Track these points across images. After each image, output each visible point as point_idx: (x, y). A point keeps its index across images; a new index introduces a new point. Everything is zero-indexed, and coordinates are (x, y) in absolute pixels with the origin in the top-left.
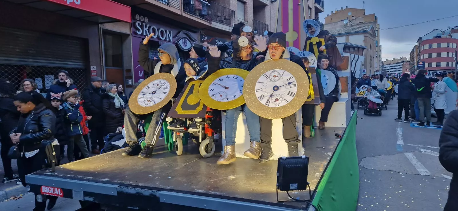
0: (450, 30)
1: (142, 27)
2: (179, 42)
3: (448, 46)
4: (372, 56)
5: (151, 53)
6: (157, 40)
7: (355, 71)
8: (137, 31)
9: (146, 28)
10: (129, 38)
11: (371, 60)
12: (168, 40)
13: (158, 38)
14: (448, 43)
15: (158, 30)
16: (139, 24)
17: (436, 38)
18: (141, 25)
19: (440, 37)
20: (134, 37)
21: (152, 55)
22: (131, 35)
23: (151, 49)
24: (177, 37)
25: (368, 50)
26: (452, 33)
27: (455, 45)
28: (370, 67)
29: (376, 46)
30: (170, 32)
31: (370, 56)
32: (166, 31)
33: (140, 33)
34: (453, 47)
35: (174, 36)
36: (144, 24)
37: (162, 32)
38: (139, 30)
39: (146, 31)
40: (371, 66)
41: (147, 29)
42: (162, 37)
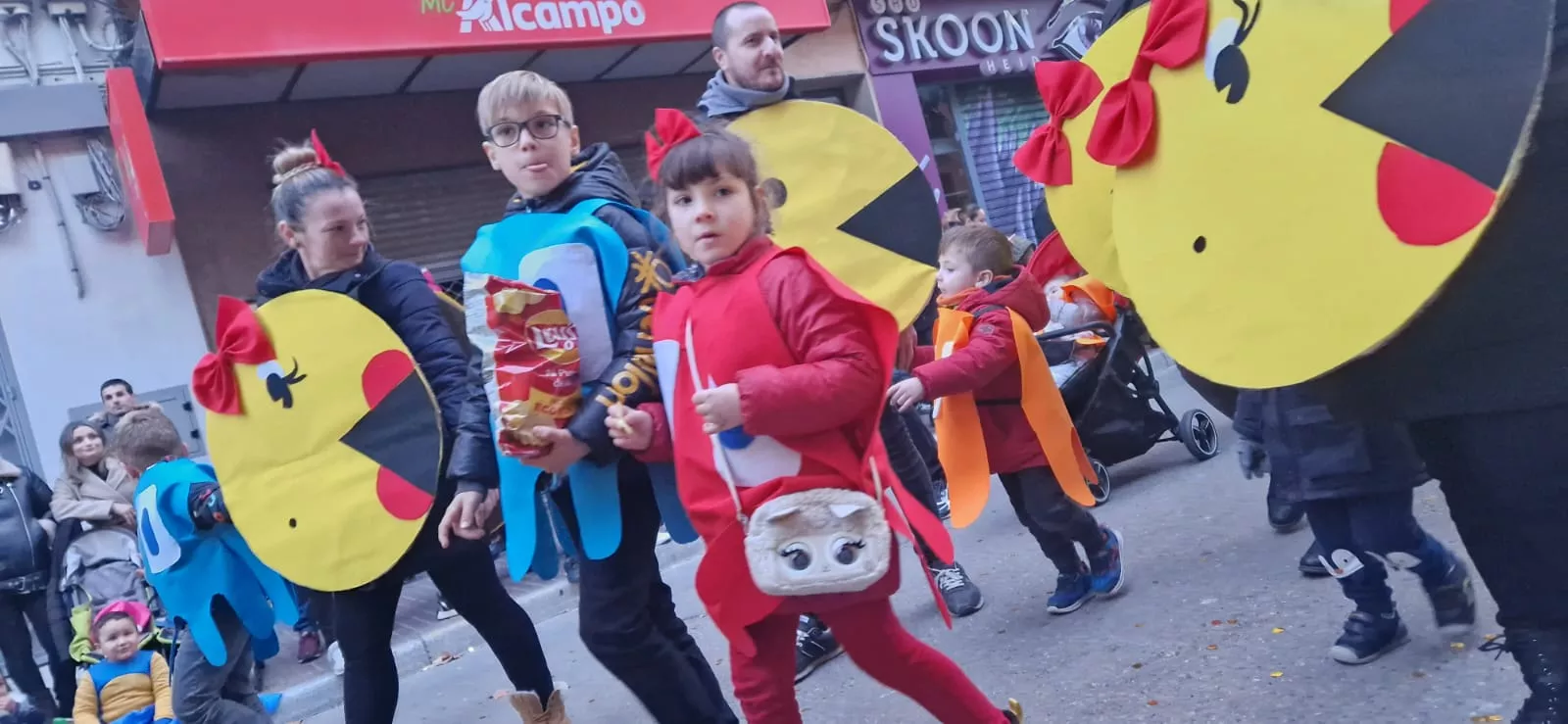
1: (901, 33)
2: (1064, 42)
5: (967, 117)
6: (971, 61)
8: (887, 55)
9: (916, 29)
10: (862, 89)
12: (1014, 46)
13: (973, 50)
15: (967, 24)
16: (887, 28)
18: (894, 26)
20: (879, 78)
21: (971, 121)
22: (868, 76)
23: (962, 103)
24: (1051, 24)
30: (1017, 17)
32: (1001, 19)
33: (896, 57)
35: (1038, 24)
36: (908, 21)
37: (985, 26)
38: (891, 49)
39: (919, 42)
41: (921, 35)
42: (990, 41)
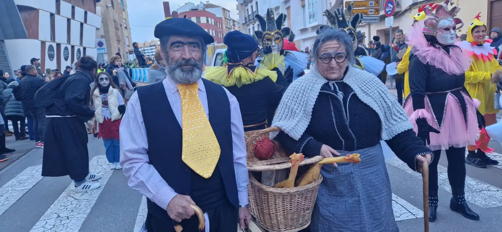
0: (202, 5)
3: (208, 21)
4: (117, 20)
7: (85, 49)
11: (117, 29)
14: (207, 18)
17: (192, 11)
19: (197, 9)
25: (107, 6)
26: (206, 8)
27: (213, 20)
28: (117, 42)
29: (123, 10)
31: (114, 21)
34: (212, 23)
40: (119, 41)
